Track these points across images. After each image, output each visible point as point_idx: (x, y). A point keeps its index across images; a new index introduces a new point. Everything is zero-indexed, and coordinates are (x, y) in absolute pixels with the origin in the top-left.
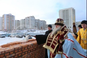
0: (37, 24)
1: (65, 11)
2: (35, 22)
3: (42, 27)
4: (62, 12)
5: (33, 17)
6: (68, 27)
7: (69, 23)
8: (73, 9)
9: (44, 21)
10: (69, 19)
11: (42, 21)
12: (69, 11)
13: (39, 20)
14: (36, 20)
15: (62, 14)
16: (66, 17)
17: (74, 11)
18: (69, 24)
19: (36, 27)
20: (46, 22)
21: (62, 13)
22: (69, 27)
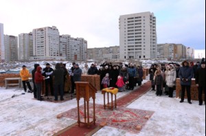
0: (64, 46)
1: (133, 18)
2: (58, 43)
3: (76, 56)
4: (127, 20)
5: (54, 29)
6: (140, 57)
7: (142, 48)
8: (151, 16)
9: (83, 39)
10: (142, 38)
11: (76, 40)
12: (142, 19)
13: (69, 37)
14: (61, 36)
15: (127, 27)
16: (134, 32)
17: (152, 19)
18: (142, 50)
19: (61, 55)
20: (86, 42)
21: (127, 23)
22: (142, 57)
